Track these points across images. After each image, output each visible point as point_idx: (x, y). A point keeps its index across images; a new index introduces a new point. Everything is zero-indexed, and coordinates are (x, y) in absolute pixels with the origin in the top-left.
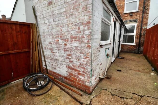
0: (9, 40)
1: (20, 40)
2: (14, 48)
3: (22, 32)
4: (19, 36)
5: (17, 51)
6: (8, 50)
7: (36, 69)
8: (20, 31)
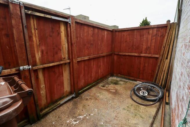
0: (144, 44)
1: (153, 44)
2: (146, 52)
3: (158, 36)
4: (154, 41)
5: (148, 55)
6: (141, 53)
7: (161, 81)
8: (156, 34)
